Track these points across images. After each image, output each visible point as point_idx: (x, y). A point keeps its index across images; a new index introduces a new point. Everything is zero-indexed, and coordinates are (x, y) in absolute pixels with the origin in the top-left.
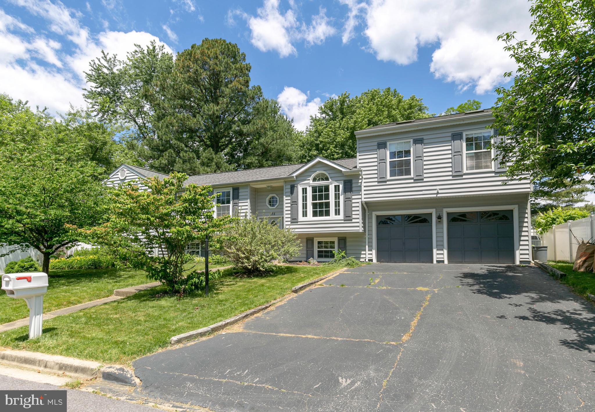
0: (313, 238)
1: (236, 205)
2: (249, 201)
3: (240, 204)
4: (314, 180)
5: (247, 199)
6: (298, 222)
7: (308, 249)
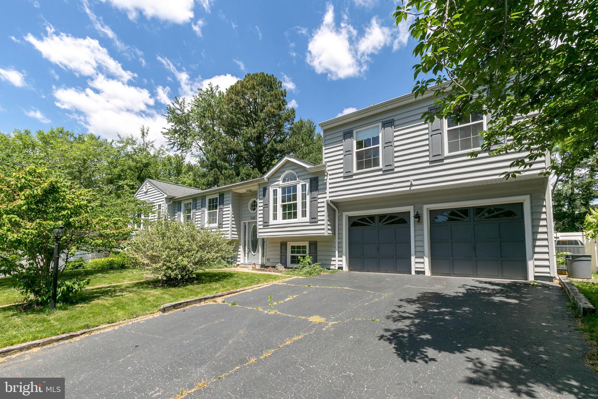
0: (287, 242)
1: (221, 210)
2: (230, 206)
3: (224, 210)
4: (284, 181)
5: (229, 204)
6: (269, 226)
7: (282, 254)
